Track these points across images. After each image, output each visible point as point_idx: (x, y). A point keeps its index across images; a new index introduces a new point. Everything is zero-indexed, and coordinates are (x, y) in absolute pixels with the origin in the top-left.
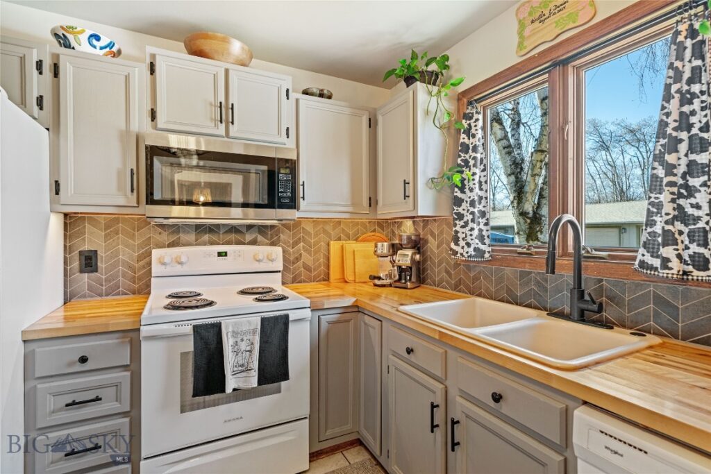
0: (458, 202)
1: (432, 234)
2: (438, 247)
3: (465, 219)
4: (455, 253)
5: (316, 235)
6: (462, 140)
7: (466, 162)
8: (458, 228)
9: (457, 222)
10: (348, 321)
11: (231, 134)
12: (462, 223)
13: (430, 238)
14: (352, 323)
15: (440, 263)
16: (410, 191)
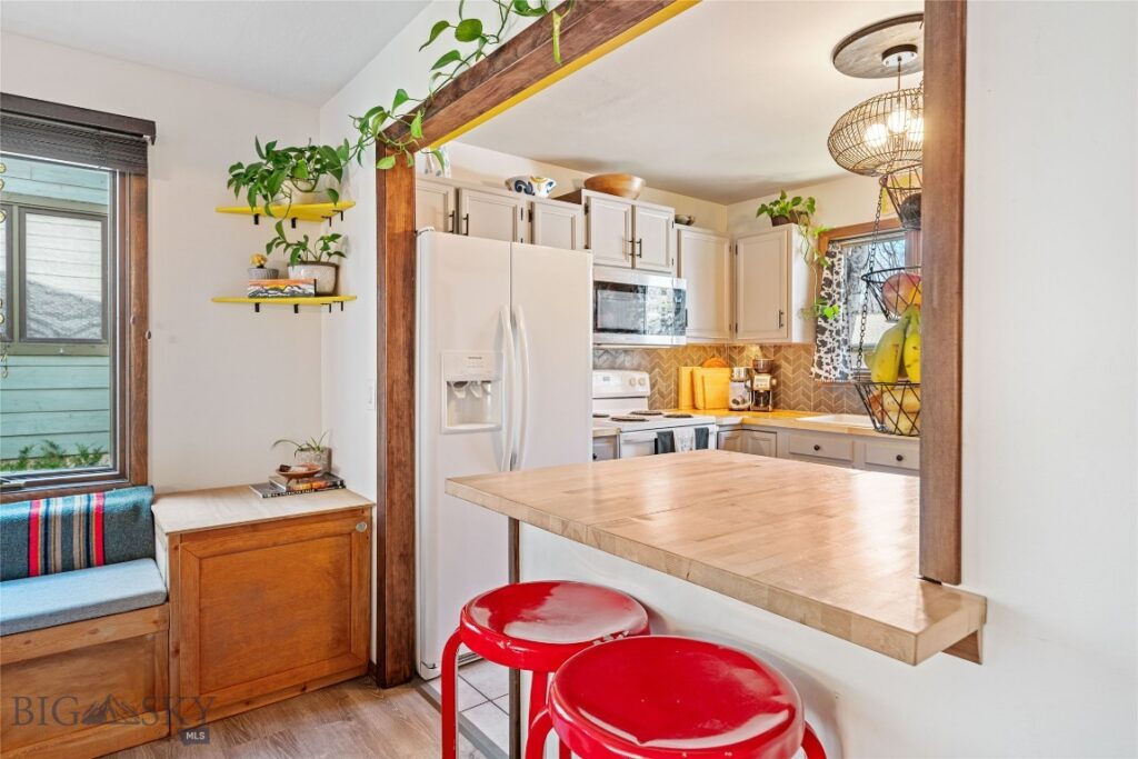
0: (822, 330)
1: (786, 359)
2: (794, 373)
3: (829, 346)
4: (818, 376)
5: (669, 360)
6: (824, 276)
7: (830, 296)
8: (822, 354)
9: (821, 348)
10: (736, 438)
11: (638, 266)
12: (825, 349)
13: (783, 363)
14: (739, 439)
15: (796, 387)
16: (784, 321)
